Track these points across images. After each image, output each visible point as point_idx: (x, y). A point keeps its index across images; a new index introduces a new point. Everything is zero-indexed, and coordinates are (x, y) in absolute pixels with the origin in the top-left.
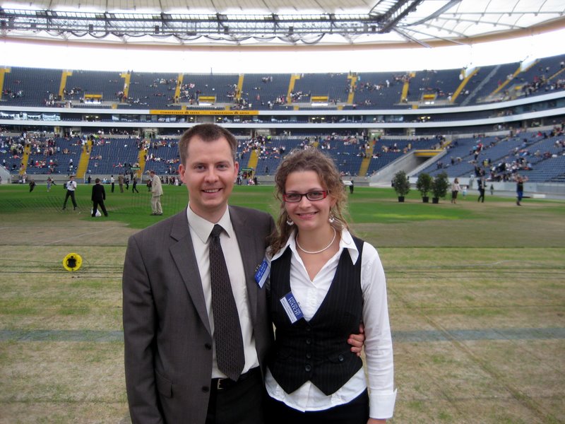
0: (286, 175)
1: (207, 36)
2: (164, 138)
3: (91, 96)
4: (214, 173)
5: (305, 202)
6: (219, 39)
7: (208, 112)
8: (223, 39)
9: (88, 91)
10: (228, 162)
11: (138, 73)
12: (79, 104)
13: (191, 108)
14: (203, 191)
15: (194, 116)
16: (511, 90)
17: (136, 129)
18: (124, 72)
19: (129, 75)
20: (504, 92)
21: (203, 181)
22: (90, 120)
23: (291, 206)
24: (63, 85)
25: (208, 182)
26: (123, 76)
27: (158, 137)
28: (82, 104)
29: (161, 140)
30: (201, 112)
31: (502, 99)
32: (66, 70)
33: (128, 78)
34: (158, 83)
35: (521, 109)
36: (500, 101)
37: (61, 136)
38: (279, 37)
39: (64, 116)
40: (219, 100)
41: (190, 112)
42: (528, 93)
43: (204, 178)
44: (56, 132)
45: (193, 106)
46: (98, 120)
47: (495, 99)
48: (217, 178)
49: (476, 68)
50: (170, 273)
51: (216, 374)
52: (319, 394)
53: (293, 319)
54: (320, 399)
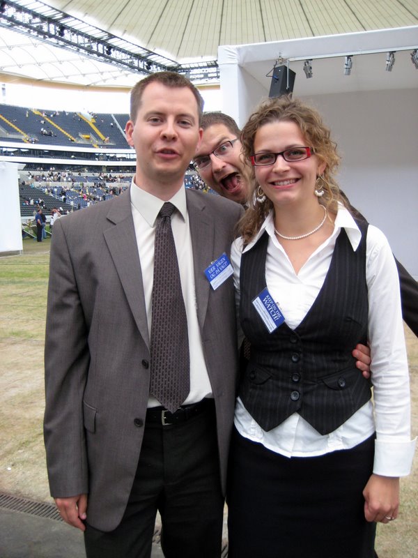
21: (157, 137)
23: (261, 171)
52: (311, 433)
53: (271, 326)
54: (312, 441)
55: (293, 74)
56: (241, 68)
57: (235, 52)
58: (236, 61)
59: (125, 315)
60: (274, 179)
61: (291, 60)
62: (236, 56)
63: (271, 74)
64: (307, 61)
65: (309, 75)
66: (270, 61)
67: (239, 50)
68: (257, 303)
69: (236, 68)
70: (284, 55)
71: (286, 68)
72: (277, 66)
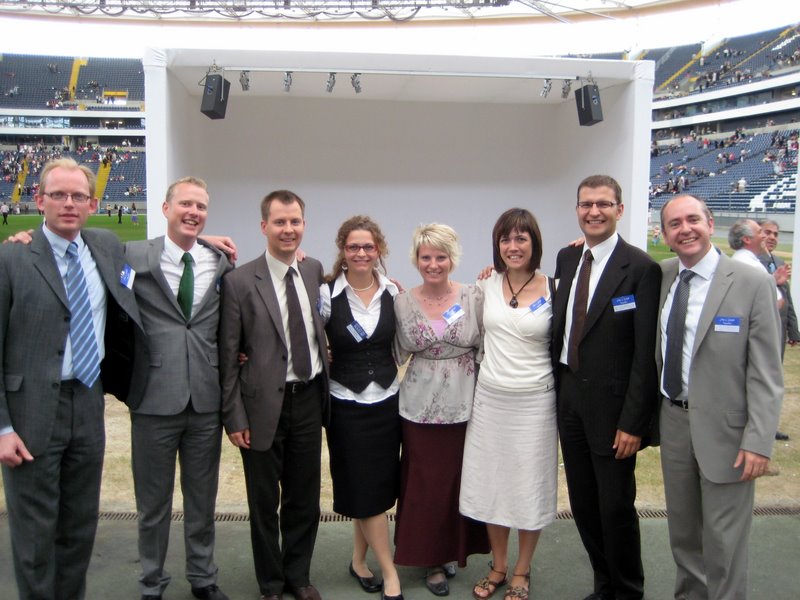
0: (349, 232)
3: (112, 93)
4: (290, 227)
5: (362, 252)
9: (107, 87)
12: (95, 105)
14: (282, 240)
16: (683, 83)
20: (673, 86)
21: (282, 233)
22: (111, 126)
23: (350, 254)
24: (74, 80)
25: (286, 233)
28: (100, 105)
31: (670, 94)
32: (78, 58)
35: (693, 109)
36: (666, 98)
37: (71, 149)
39: (76, 122)
42: (703, 87)
43: (283, 230)
44: (65, 143)
46: (121, 126)
47: (661, 96)
48: (292, 231)
49: (644, 51)
50: (257, 302)
51: (291, 377)
52: (379, 389)
53: (359, 339)
54: (379, 393)
55: (227, 84)
56: (169, 71)
57: (163, 53)
58: (164, 64)
59: (272, 331)
60: (357, 259)
61: (226, 69)
62: (164, 58)
63: (204, 82)
64: (244, 72)
65: (246, 87)
66: (203, 68)
67: (167, 51)
68: (350, 328)
69: (163, 72)
70: (219, 63)
71: (221, 77)
72: (210, 74)
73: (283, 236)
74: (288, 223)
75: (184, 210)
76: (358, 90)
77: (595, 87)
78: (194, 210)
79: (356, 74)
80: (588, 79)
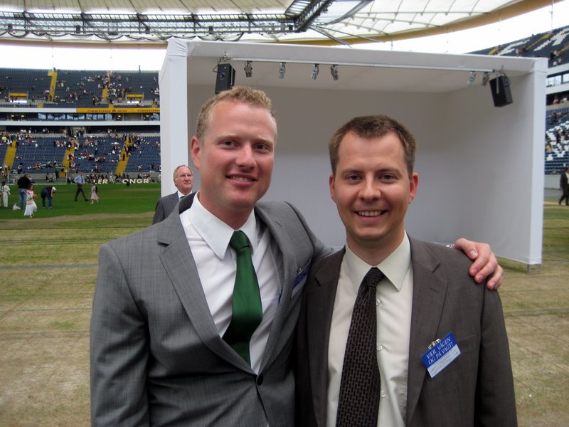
1: (128, 36)
2: (91, 137)
4: (373, 186)
6: (141, 39)
7: (136, 110)
8: (145, 38)
9: (13, 90)
10: (397, 171)
11: (66, 71)
12: (4, 103)
13: (118, 106)
14: (357, 213)
15: (121, 114)
17: (64, 127)
18: (51, 70)
19: (56, 73)
21: (355, 198)
22: (16, 119)
25: (362, 199)
26: (49, 74)
27: (85, 135)
28: (7, 103)
29: (89, 138)
30: (129, 110)
33: (54, 76)
34: (86, 81)
38: (199, 37)
40: (146, 98)
41: (117, 110)
43: (358, 193)
45: (120, 104)
46: (23, 119)
48: (378, 194)
55: (234, 71)
57: (186, 46)
58: (186, 54)
61: (234, 59)
62: (186, 50)
63: (216, 70)
64: (248, 62)
65: (249, 74)
66: (214, 58)
67: (188, 44)
69: (186, 58)
70: (228, 55)
71: (231, 66)
72: (221, 63)
73: (358, 204)
74: (370, 177)
75: (227, 155)
76: (336, 77)
77: (506, 77)
78: (246, 155)
79: (334, 65)
80: (500, 72)
